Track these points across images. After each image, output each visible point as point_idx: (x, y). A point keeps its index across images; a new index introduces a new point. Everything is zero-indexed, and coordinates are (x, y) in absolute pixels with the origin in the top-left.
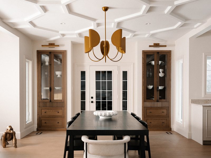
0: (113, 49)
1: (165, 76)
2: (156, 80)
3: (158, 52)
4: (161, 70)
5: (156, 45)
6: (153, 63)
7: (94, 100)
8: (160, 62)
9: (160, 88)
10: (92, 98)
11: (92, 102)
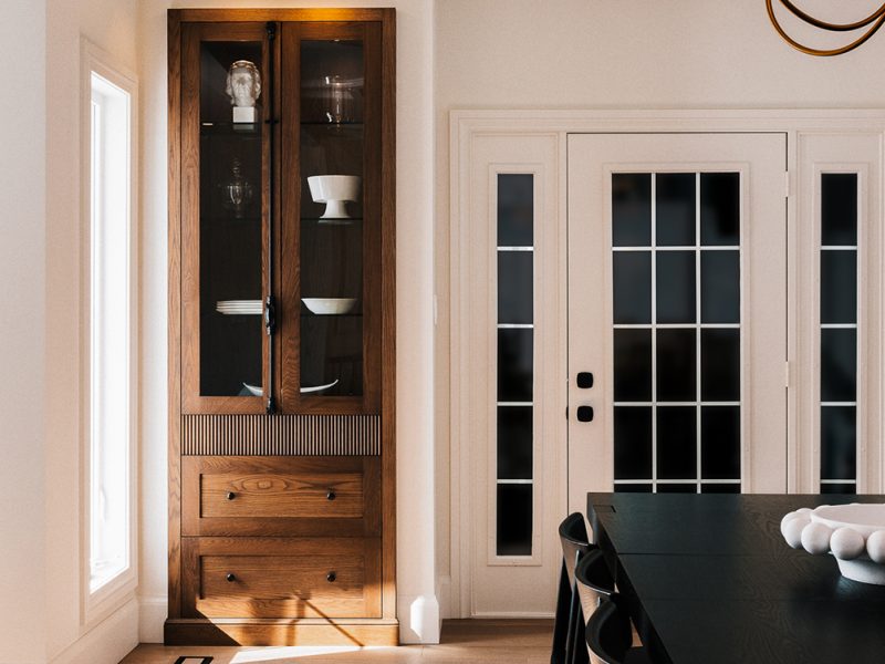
7: (602, 397)
10: (585, 380)
11: (585, 414)
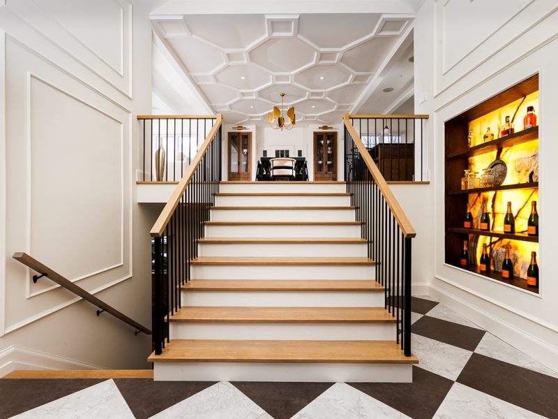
0: (288, 121)
1: (333, 153)
2: (325, 157)
3: (326, 133)
4: (329, 148)
5: (325, 127)
6: (322, 142)
8: (328, 142)
9: (329, 162)
